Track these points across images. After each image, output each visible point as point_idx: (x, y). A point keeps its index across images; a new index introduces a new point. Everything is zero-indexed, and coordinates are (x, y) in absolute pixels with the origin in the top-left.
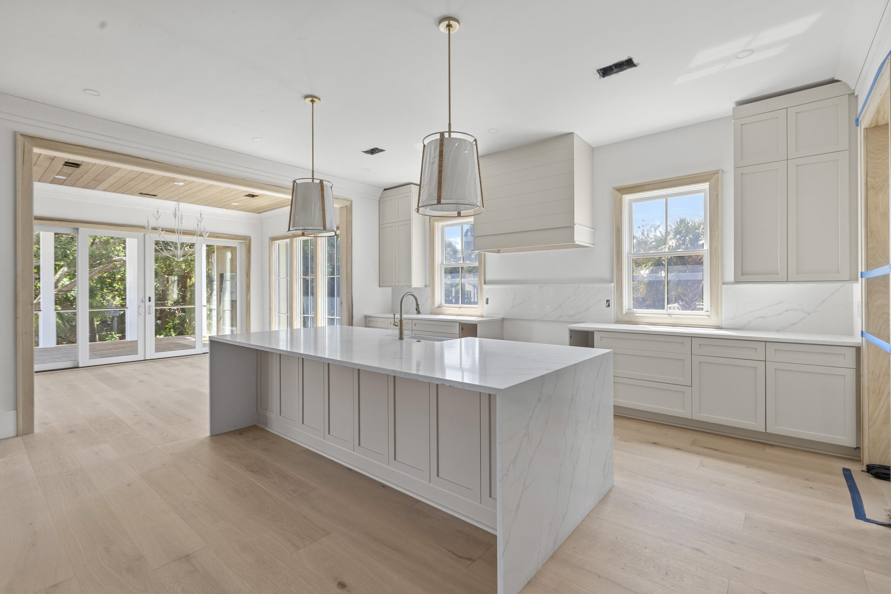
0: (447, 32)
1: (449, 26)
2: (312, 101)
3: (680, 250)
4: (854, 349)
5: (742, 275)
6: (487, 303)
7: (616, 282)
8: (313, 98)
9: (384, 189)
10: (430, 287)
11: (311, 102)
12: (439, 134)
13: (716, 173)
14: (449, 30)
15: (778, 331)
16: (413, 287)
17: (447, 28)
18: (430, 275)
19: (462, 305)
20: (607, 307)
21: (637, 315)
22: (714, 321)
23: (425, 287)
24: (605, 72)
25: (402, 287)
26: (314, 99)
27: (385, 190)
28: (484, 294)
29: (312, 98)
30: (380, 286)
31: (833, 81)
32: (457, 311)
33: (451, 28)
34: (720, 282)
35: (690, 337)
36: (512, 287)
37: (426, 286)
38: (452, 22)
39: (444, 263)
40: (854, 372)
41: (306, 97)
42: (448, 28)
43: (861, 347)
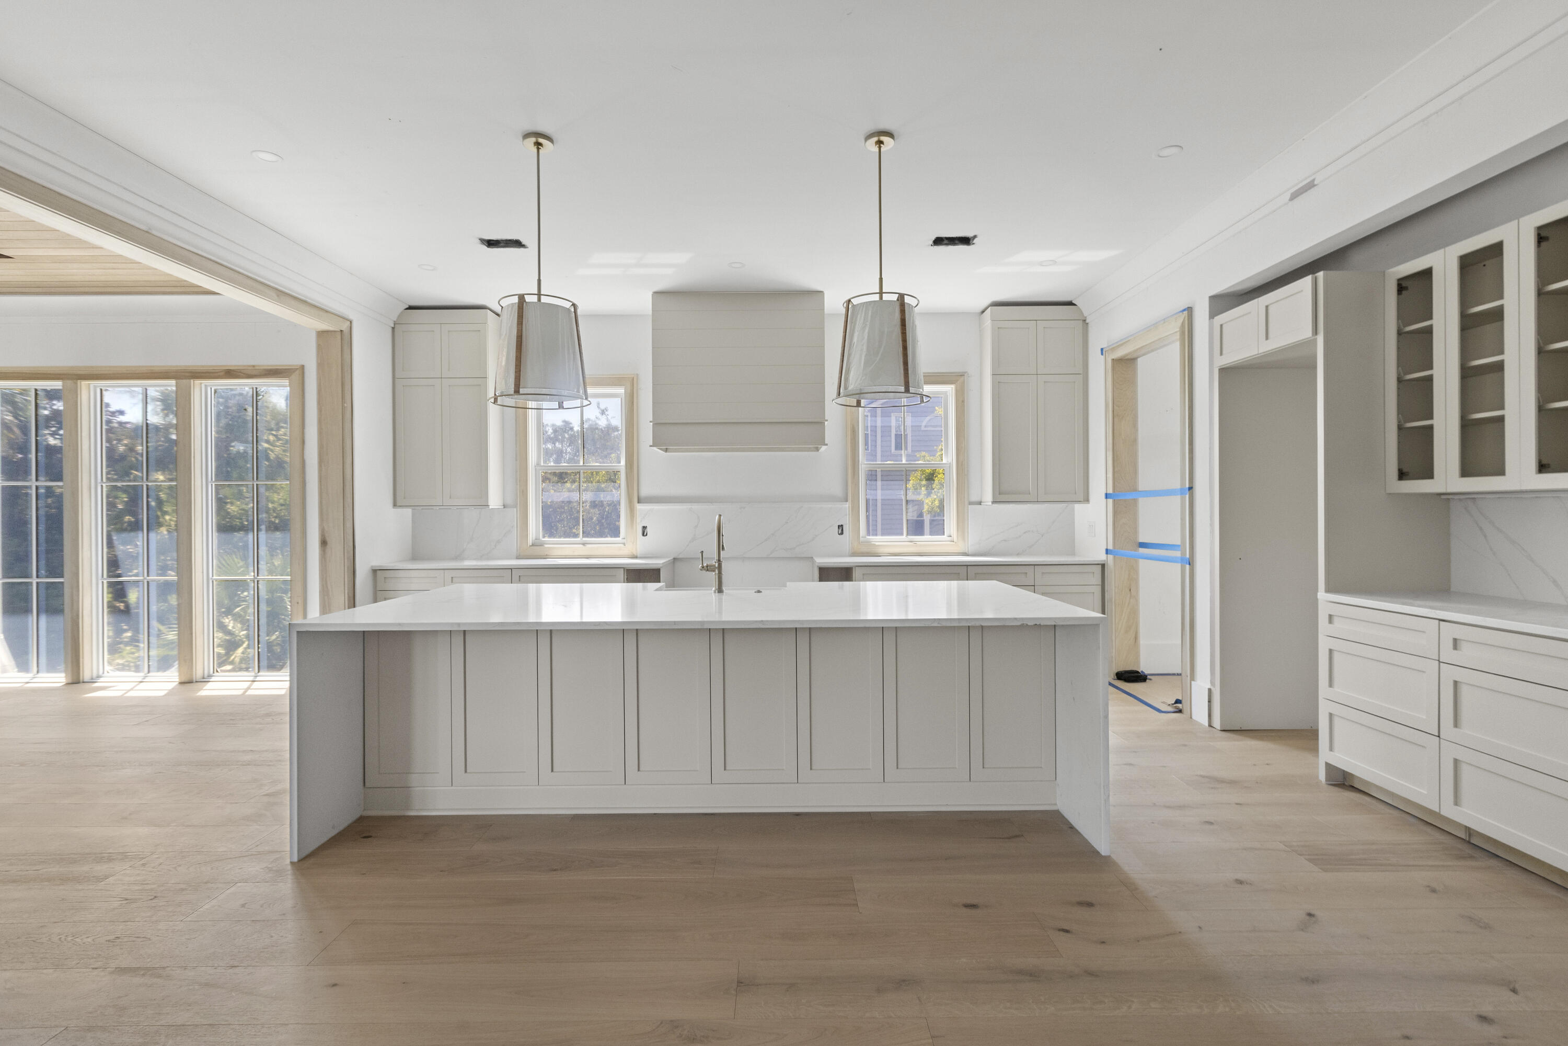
0: (877, 150)
1: (880, 143)
2: (538, 145)
3: (920, 462)
4: (1100, 566)
5: (1000, 494)
6: (644, 534)
7: (852, 501)
8: (538, 138)
9: (408, 307)
10: (516, 507)
11: (535, 145)
12: (898, 295)
13: (962, 375)
14: (880, 148)
15: (1018, 555)
16: (490, 507)
17: (876, 145)
18: (517, 485)
19: (584, 539)
20: (839, 534)
21: (877, 543)
22: (961, 547)
23: (504, 508)
24: (938, 241)
25: (459, 507)
26: (541, 140)
27: (411, 308)
28: (638, 520)
29: (536, 137)
30: (395, 505)
31: (1070, 304)
32: (580, 550)
33: (882, 145)
34: (966, 503)
35: (965, 565)
36: (693, 507)
37: (505, 506)
38: (883, 138)
39: (542, 464)
40: (1099, 588)
41: (527, 136)
42: (878, 146)
43: (1106, 565)
